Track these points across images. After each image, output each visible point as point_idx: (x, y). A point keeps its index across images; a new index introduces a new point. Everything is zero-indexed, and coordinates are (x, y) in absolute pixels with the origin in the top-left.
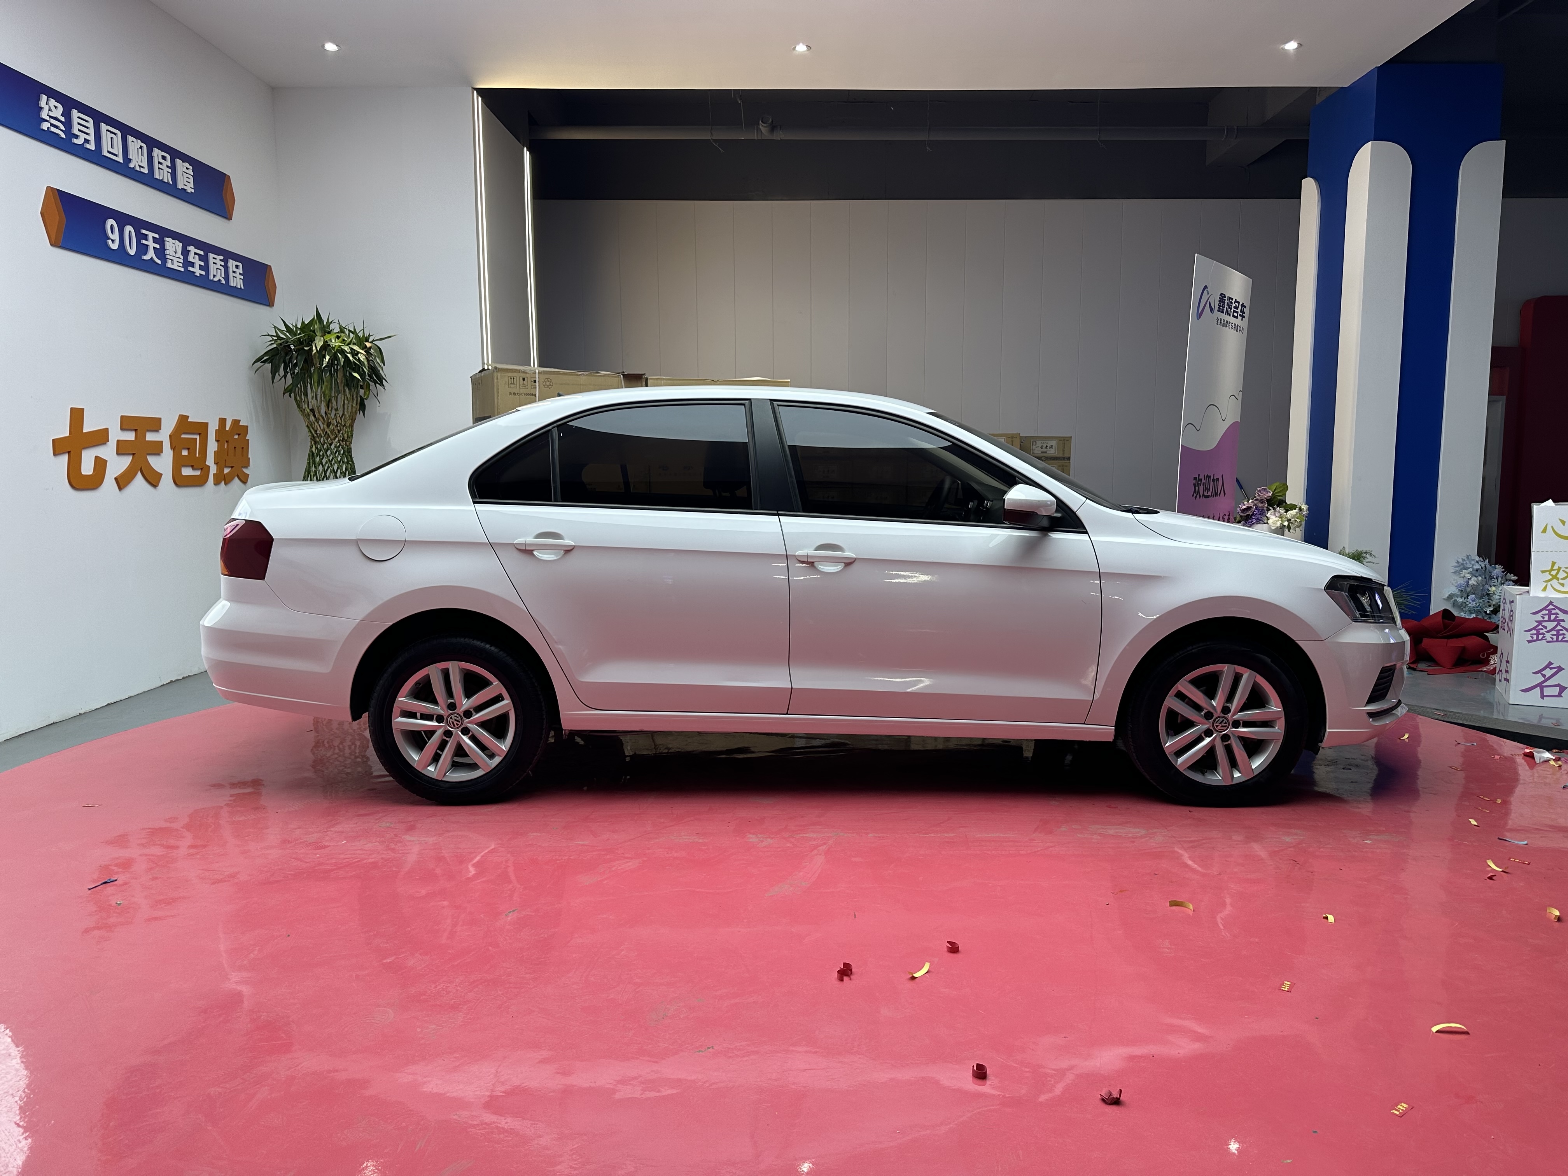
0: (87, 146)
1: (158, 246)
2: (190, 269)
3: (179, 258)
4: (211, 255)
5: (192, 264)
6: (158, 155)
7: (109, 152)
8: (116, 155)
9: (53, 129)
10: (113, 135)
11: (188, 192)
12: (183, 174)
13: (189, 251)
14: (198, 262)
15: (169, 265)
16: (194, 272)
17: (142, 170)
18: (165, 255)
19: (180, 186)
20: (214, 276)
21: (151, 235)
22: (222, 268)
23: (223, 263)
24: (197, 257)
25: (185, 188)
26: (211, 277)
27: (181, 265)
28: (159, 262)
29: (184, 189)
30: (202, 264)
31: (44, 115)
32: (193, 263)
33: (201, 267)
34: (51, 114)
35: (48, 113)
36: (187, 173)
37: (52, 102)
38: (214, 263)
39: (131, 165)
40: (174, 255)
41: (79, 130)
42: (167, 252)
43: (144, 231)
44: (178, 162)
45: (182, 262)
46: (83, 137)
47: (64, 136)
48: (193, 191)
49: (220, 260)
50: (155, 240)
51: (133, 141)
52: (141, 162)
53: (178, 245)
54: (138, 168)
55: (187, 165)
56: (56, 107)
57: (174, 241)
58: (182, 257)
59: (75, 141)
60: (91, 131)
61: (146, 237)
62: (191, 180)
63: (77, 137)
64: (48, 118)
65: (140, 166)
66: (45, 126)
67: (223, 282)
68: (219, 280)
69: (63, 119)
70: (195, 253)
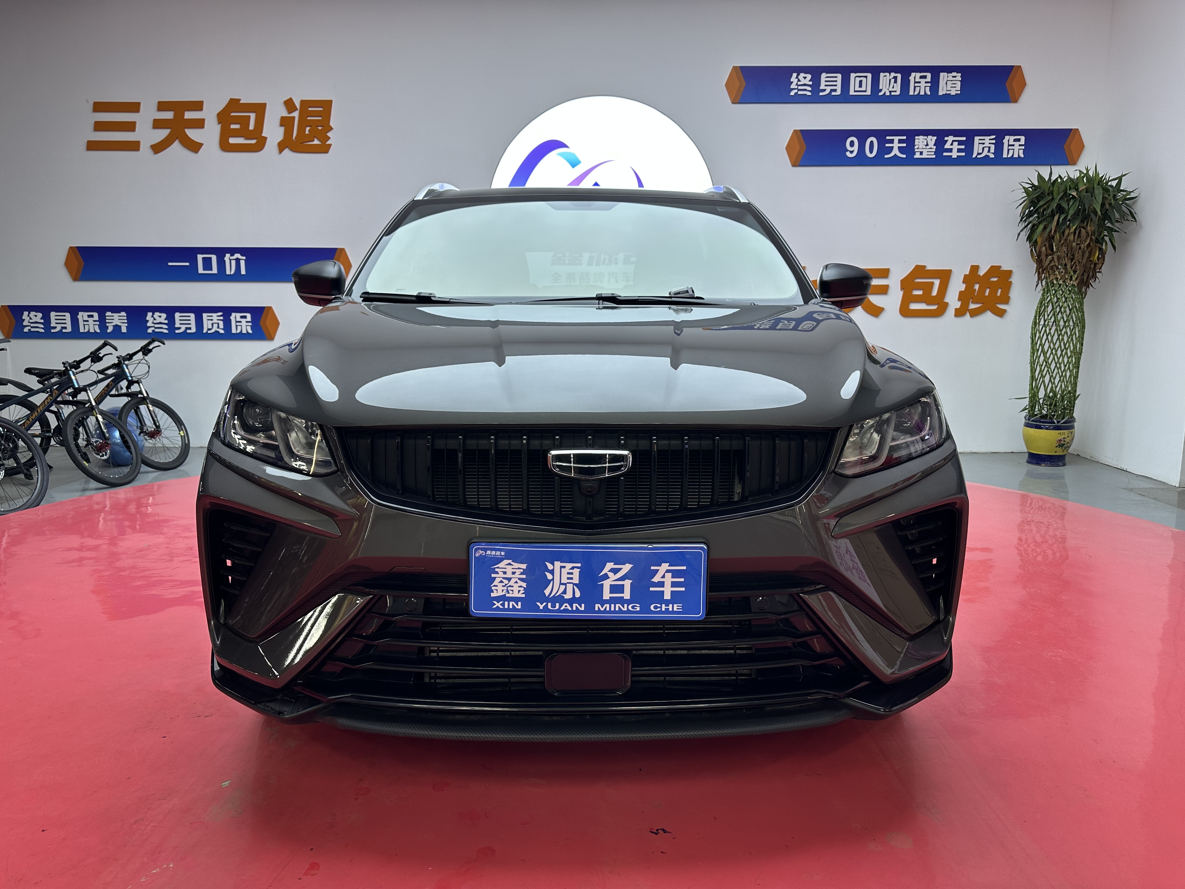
0: (833, 93)
1: (905, 145)
2: (945, 154)
3: (931, 148)
4: (977, 139)
5: (950, 150)
6: (915, 78)
7: (855, 91)
8: (865, 91)
9: (800, 93)
10: (864, 79)
11: (953, 95)
12: (946, 83)
13: (947, 141)
14: (956, 146)
15: (917, 155)
16: (951, 156)
17: (893, 94)
18: (914, 149)
19: (940, 93)
20: (979, 154)
21: (896, 139)
22: (993, 147)
23: (994, 141)
24: (956, 144)
25: (948, 92)
26: (974, 156)
27: (933, 153)
28: (904, 156)
29: (946, 94)
30: (963, 147)
31: (793, 86)
32: (952, 149)
33: (959, 150)
34: (799, 83)
35: (797, 83)
36: (951, 81)
37: (802, 75)
38: (979, 143)
39: (880, 94)
40: (925, 147)
41: (826, 85)
42: (916, 147)
43: (888, 138)
44: (942, 75)
45: (934, 150)
46: (828, 89)
47: (809, 94)
48: (959, 92)
49: (990, 139)
50: (900, 141)
51: (885, 76)
52: (893, 87)
53: (931, 139)
54: (888, 94)
55: (954, 74)
56: (805, 78)
57: (926, 137)
58: (935, 147)
59: (821, 94)
60: (839, 83)
61: (892, 141)
62: (959, 84)
63: (825, 90)
64: (796, 87)
65: (890, 92)
66: (792, 93)
67: (992, 156)
68: (987, 156)
69: (811, 83)
70: (953, 141)
